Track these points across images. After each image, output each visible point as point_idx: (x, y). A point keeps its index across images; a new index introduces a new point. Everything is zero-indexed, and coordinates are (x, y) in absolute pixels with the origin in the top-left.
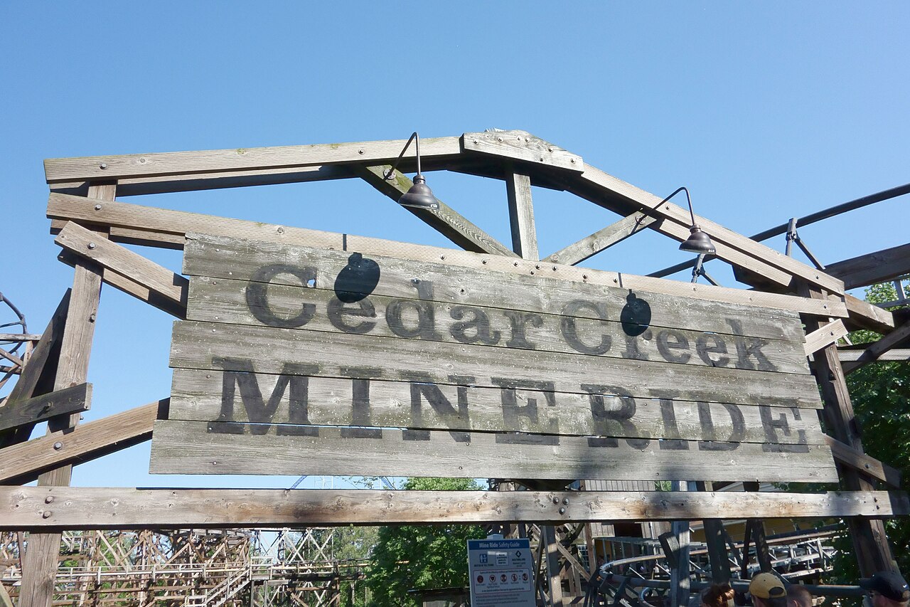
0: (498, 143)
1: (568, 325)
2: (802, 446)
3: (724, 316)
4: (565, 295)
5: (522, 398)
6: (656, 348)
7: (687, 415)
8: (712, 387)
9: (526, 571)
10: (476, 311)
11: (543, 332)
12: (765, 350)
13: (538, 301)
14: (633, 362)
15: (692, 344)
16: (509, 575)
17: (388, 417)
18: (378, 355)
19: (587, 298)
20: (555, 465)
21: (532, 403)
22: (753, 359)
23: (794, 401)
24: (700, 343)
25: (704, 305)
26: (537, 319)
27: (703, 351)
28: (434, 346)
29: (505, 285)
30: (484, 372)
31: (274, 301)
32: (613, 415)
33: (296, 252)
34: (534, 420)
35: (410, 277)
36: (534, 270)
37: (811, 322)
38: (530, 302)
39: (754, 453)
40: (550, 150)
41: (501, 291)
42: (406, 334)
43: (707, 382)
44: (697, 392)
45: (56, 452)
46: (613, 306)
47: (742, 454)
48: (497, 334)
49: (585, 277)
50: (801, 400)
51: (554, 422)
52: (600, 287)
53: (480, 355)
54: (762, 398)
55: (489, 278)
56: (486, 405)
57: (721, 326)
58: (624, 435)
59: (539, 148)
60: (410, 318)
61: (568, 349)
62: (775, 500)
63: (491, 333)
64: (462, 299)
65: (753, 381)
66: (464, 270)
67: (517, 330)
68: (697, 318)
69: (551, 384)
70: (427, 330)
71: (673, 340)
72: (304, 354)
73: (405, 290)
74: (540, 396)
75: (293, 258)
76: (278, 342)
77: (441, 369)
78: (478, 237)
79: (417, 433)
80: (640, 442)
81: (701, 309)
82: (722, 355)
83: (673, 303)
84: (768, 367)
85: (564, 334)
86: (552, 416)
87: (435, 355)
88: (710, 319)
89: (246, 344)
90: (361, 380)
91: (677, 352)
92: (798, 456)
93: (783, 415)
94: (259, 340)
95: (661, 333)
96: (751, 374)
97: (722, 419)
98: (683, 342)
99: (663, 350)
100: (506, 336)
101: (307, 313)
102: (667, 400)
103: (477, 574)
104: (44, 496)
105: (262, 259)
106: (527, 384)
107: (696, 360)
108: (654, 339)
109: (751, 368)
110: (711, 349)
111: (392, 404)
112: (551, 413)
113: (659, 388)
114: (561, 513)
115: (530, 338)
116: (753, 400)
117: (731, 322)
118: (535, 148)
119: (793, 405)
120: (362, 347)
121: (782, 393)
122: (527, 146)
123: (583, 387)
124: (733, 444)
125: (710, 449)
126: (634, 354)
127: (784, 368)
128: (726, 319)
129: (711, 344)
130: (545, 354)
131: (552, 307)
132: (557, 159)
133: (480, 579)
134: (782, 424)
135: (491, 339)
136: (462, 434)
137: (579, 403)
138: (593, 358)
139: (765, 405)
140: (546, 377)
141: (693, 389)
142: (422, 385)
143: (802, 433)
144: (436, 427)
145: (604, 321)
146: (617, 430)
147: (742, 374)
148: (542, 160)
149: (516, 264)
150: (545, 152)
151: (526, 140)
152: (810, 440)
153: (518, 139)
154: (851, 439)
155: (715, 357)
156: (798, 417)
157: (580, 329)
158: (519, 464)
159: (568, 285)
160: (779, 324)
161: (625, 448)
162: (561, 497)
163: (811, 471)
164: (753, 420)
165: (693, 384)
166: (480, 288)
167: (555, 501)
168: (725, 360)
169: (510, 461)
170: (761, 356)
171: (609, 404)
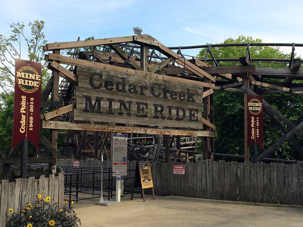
0: (142, 38)
1: (152, 89)
2: (197, 121)
4: (153, 81)
5: (141, 106)
6: (170, 96)
7: (174, 112)
8: (180, 106)
9: (126, 143)
10: (134, 86)
11: (147, 91)
12: (193, 97)
13: (146, 83)
14: (165, 99)
15: (178, 95)
16: (122, 143)
17: (115, 110)
18: (114, 96)
19: (157, 82)
20: (146, 122)
21: (143, 108)
23: (197, 109)
24: (180, 95)
26: (146, 88)
27: (180, 97)
28: (125, 94)
30: (134, 100)
31: (94, 82)
32: (159, 111)
33: (98, 70)
34: (143, 112)
35: (121, 77)
36: (146, 74)
37: (205, 89)
38: (145, 83)
39: (186, 121)
40: (153, 40)
41: (139, 80)
42: (119, 91)
43: (179, 104)
44: (177, 107)
45: (56, 114)
46: (163, 85)
47: (184, 122)
48: (138, 91)
49: (157, 76)
50: (199, 109)
51: (147, 112)
52: (160, 79)
53: (134, 96)
54: (191, 109)
55: (136, 77)
56: (134, 108)
57: (185, 90)
58: (160, 116)
59: (151, 40)
60: (120, 87)
61: (151, 95)
62: (189, 132)
63: (136, 91)
64: (131, 82)
65: (189, 104)
66: (132, 75)
67: (142, 91)
68: (180, 88)
69: (147, 104)
70: (124, 90)
71: (174, 94)
72: (101, 95)
73: (120, 80)
74: (145, 106)
75: (98, 71)
76: (95, 92)
77: (126, 99)
78: (135, 65)
79: (121, 114)
80: (163, 118)
81: (181, 85)
82: (184, 98)
83: (175, 84)
84: (193, 101)
85: (151, 92)
86: (147, 111)
87: (125, 96)
88: (183, 88)
89: (89, 92)
90: (111, 101)
91: (174, 97)
92: (195, 123)
93: (194, 113)
94: (92, 92)
96: (189, 103)
97: (181, 113)
98: (176, 94)
99: (171, 96)
100: (139, 92)
101: (101, 85)
102: (170, 108)
103: (115, 142)
104: (55, 123)
105: (92, 71)
106: (142, 104)
107: (178, 99)
108: (170, 93)
109: (190, 101)
110: (182, 96)
111: (116, 107)
112: (146, 110)
113: (169, 105)
114: (146, 132)
115: (144, 92)
116: (189, 109)
117: (187, 89)
118: (150, 40)
119: (197, 111)
120: (111, 94)
121: (195, 107)
122: (148, 39)
123: (154, 105)
124: (182, 119)
125: (177, 120)
126: (165, 97)
127: (197, 101)
128: (187, 88)
129: (182, 95)
130: (147, 97)
131: (149, 85)
132: (155, 43)
133: (116, 144)
134: (194, 115)
135: (136, 92)
136: (129, 115)
137: (152, 108)
138: (156, 98)
139: (191, 110)
140: (146, 102)
142: (122, 103)
143: (197, 117)
144: (124, 113)
145: (160, 88)
146: (159, 114)
147: (187, 102)
148: (151, 43)
149: (142, 73)
150: (152, 41)
151: (148, 37)
152: (199, 119)
153: (147, 37)
154: (208, 119)
155: (182, 98)
156: (197, 114)
157: (154, 90)
158: (139, 122)
159: (153, 79)
160: (198, 90)
161: (160, 119)
162: (146, 129)
163: (197, 126)
164: (188, 114)
165: (176, 105)
166: (135, 79)
167: (145, 130)
168: (184, 99)
169: (137, 121)
170: (192, 98)
171: (158, 109)
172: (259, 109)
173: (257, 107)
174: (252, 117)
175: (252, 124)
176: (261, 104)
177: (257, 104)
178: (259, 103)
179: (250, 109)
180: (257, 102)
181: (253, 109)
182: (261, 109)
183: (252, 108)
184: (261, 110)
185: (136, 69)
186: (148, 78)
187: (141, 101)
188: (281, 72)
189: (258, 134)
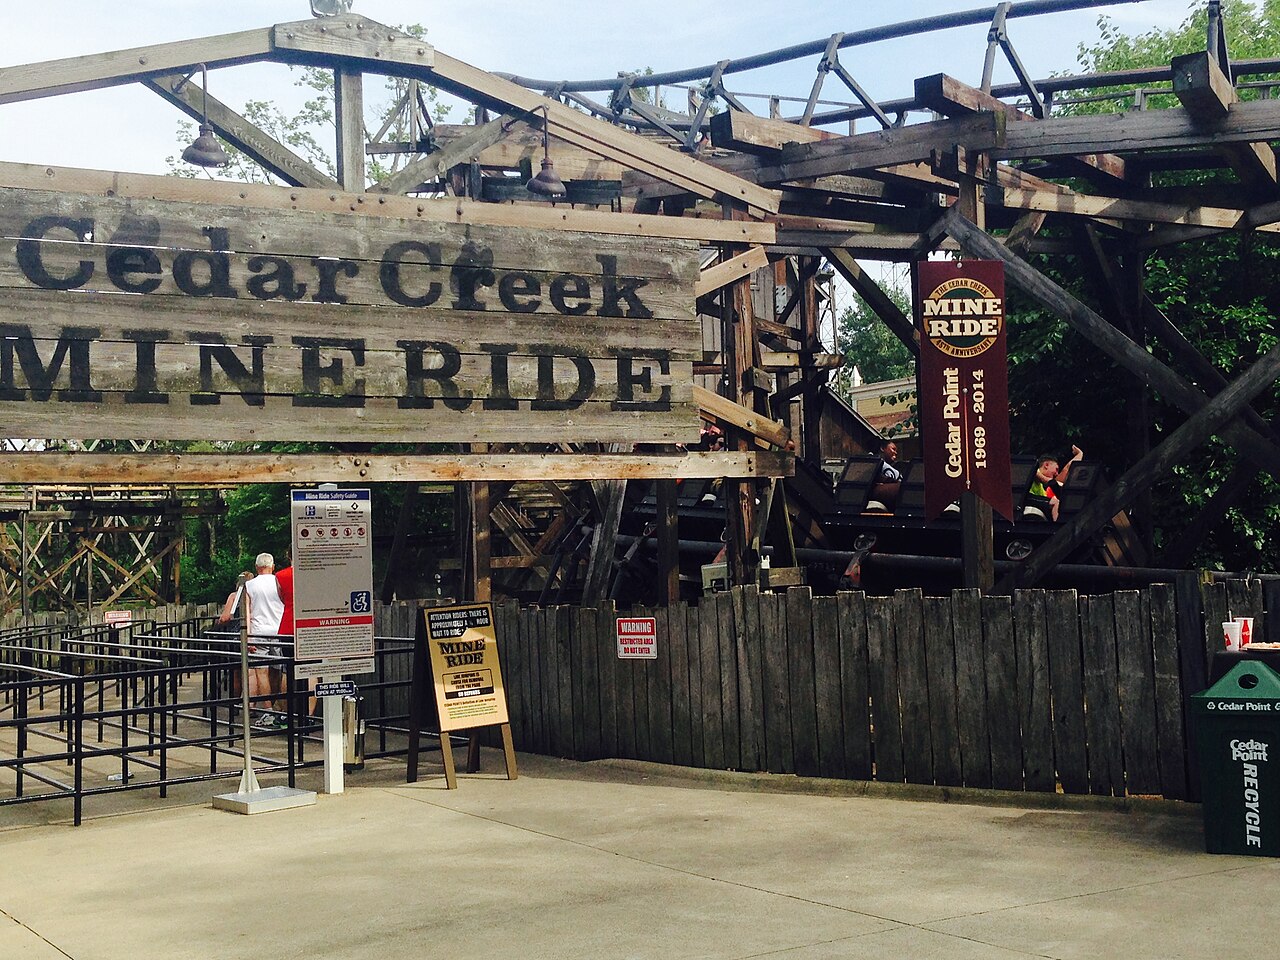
0: (320, 34)
1: (389, 275)
2: (664, 404)
3: (596, 252)
4: (392, 234)
5: (326, 357)
6: (497, 296)
7: (523, 373)
8: (561, 338)
9: (362, 525)
10: (279, 261)
11: (358, 282)
12: (640, 293)
13: (354, 246)
14: (465, 313)
15: (545, 289)
16: (341, 530)
17: (174, 381)
18: (165, 316)
19: (417, 238)
20: (357, 428)
21: (337, 363)
22: (623, 304)
23: (665, 352)
24: (556, 287)
25: (571, 238)
26: (351, 268)
27: (557, 296)
28: (228, 303)
29: (316, 228)
30: (284, 331)
31: (47, 259)
32: (432, 374)
33: (68, 201)
34: (338, 381)
35: (200, 225)
36: (356, 205)
38: (344, 247)
39: (598, 412)
40: (390, 40)
41: (310, 235)
42: (197, 292)
43: (555, 334)
44: (541, 345)
46: (450, 247)
47: (584, 413)
48: (302, 287)
49: (419, 210)
50: (675, 351)
51: (361, 383)
52: (436, 223)
53: (280, 312)
54: (625, 349)
55: (296, 220)
56: (284, 366)
57: (588, 266)
58: (441, 396)
59: (374, 36)
60: (201, 274)
61: (386, 301)
62: (620, 461)
63: (295, 286)
64: (263, 247)
65: (617, 330)
66: (267, 212)
67: (327, 283)
68: (559, 256)
69: (361, 342)
70: (220, 284)
71: (520, 284)
72: (83, 318)
73: (196, 240)
74: (347, 355)
75: (66, 208)
76: (54, 305)
77: (236, 329)
78: (288, 163)
79: (206, 399)
80: (459, 402)
81: (565, 244)
82: (582, 300)
83: (528, 237)
84: (640, 312)
85: (384, 284)
86: (360, 377)
87: (229, 313)
88: (575, 255)
89: (21, 309)
90: (146, 343)
91: (523, 299)
92: (654, 415)
93: (647, 370)
94: (35, 304)
95: (506, 277)
96: (615, 322)
97: (566, 376)
98: (533, 287)
99: (506, 297)
100: (313, 288)
101: (85, 273)
102: (500, 355)
103: (302, 527)
105: (32, 212)
106: (333, 343)
107: (547, 307)
108: (496, 285)
109: (618, 314)
110: (571, 294)
111: (180, 368)
112: (358, 373)
113: (492, 342)
114: (362, 475)
115: (340, 290)
116: (612, 352)
117: (600, 258)
118: (370, 38)
119: (663, 357)
120: (144, 307)
121: (652, 343)
122: (359, 35)
123: (400, 344)
124: (574, 403)
125: (544, 409)
126: (467, 302)
127: (662, 313)
128: (597, 256)
129: (570, 287)
130: (358, 309)
131: (371, 252)
132: (399, 50)
133: (305, 533)
134: (645, 379)
135: (291, 290)
136: (255, 398)
137: (393, 362)
138: (416, 310)
139: (624, 358)
140: (355, 334)
141: (536, 342)
142: (215, 350)
143: (666, 389)
144: (227, 390)
145: (435, 265)
146: (432, 388)
147: (603, 322)
148: (377, 55)
149: (332, 199)
150: (383, 42)
151: (359, 27)
152: (677, 396)
153: (348, 27)
154: (740, 393)
155: (572, 303)
156: (665, 371)
157: (403, 276)
158: (317, 428)
159: (395, 224)
160: (667, 259)
161: (441, 409)
162: (363, 459)
163: (666, 431)
164: (606, 374)
165: (537, 336)
166: (285, 232)
167: (356, 464)
168: (583, 308)
169: (307, 424)
170: (635, 301)
171: (428, 362)
172: (985, 328)
173: (974, 317)
174: (947, 372)
175: (950, 406)
176: (999, 301)
177: (973, 306)
178: (983, 298)
179: (937, 329)
180: (974, 296)
181: (950, 328)
182: (995, 327)
183: (945, 324)
184: (994, 332)
185: (302, 186)
186: (361, 223)
187: (324, 332)
188: (1139, 134)
189: (980, 453)
